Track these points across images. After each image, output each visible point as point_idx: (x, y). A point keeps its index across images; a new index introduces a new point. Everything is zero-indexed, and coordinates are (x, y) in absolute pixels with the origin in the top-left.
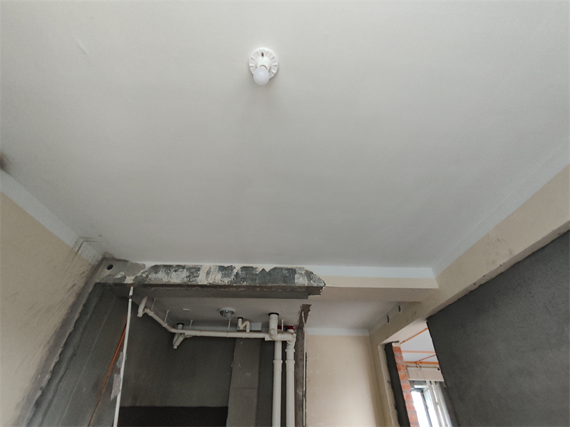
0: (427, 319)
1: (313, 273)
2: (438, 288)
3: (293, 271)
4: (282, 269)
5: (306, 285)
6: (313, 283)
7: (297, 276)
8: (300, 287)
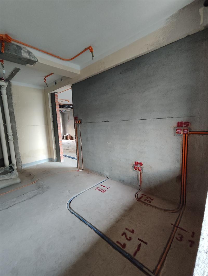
0: (72, 85)
1: (31, 53)
2: (80, 74)
3: (20, 48)
4: (13, 44)
5: (28, 58)
6: (32, 58)
7: (22, 51)
8: (24, 58)
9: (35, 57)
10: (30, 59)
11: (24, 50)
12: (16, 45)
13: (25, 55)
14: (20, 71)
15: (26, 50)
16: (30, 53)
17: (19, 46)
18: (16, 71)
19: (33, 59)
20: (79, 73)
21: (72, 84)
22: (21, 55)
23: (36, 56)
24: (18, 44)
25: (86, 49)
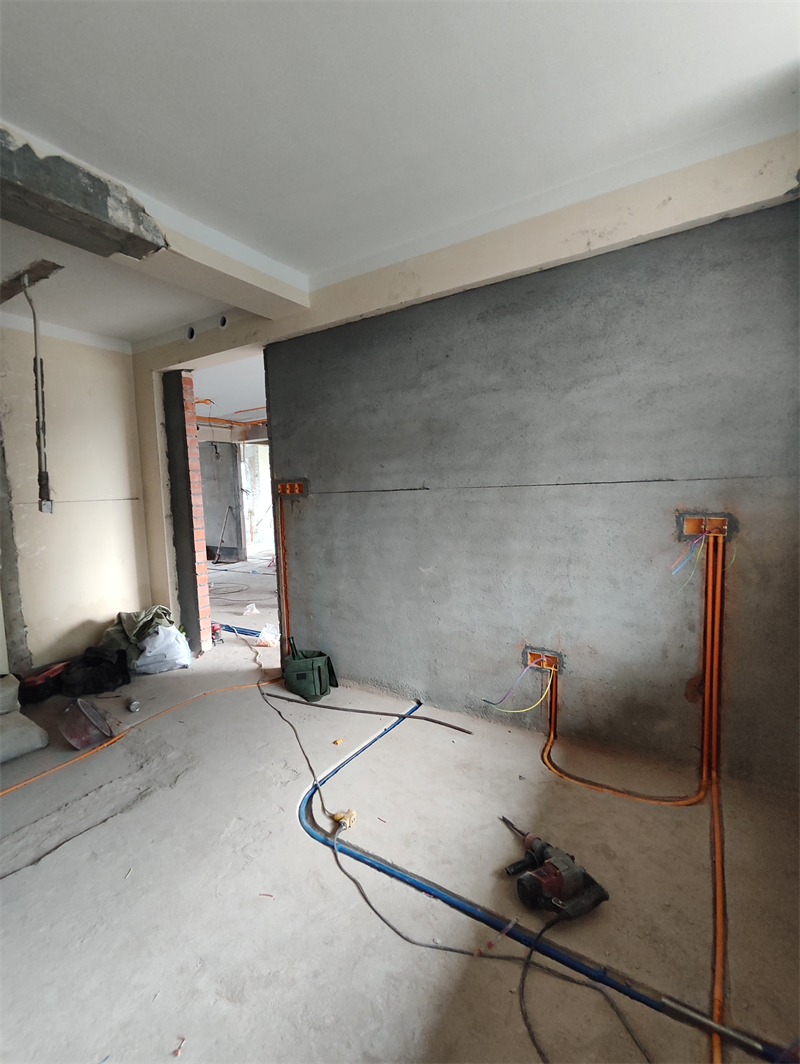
0: (268, 346)
1: (144, 211)
2: (309, 307)
3: (103, 189)
4: (78, 170)
5: (131, 231)
6: (145, 233)
7: (111, 202)
8: (117, 230)
9: (157, 231)
10: (138, 233)
11: (116, 199)
12: (89, 175)
13: (120, 217)
14: (54, 277)
15: (124, 200)
16: (137, 210)
17: (100, 180)
19: (149, 238)
20: (306, 303)
21: (269, 340)
22: (107, 215)
23: (160, 226)
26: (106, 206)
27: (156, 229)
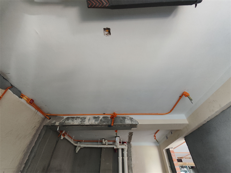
1: (133, 119)
2: (188, 123)
3: (124, 118)
4: (119, 117)
5: (130, 124)
8: (127, 125)
10: (132, 124)
11: (127, 119)
12: (122, 117)
13: (128, 122)
14: (133, 134)
15: (129, 118)
16: (131, 119)
17: (124, 117)
18: (131, 135)
19: (134, 123)
20: (186, 122)
21: (184, 136)
22: (125, 123)
24: (123, 116)
25: (180, 96)
26: (125, 121)
27: (136, 121)
